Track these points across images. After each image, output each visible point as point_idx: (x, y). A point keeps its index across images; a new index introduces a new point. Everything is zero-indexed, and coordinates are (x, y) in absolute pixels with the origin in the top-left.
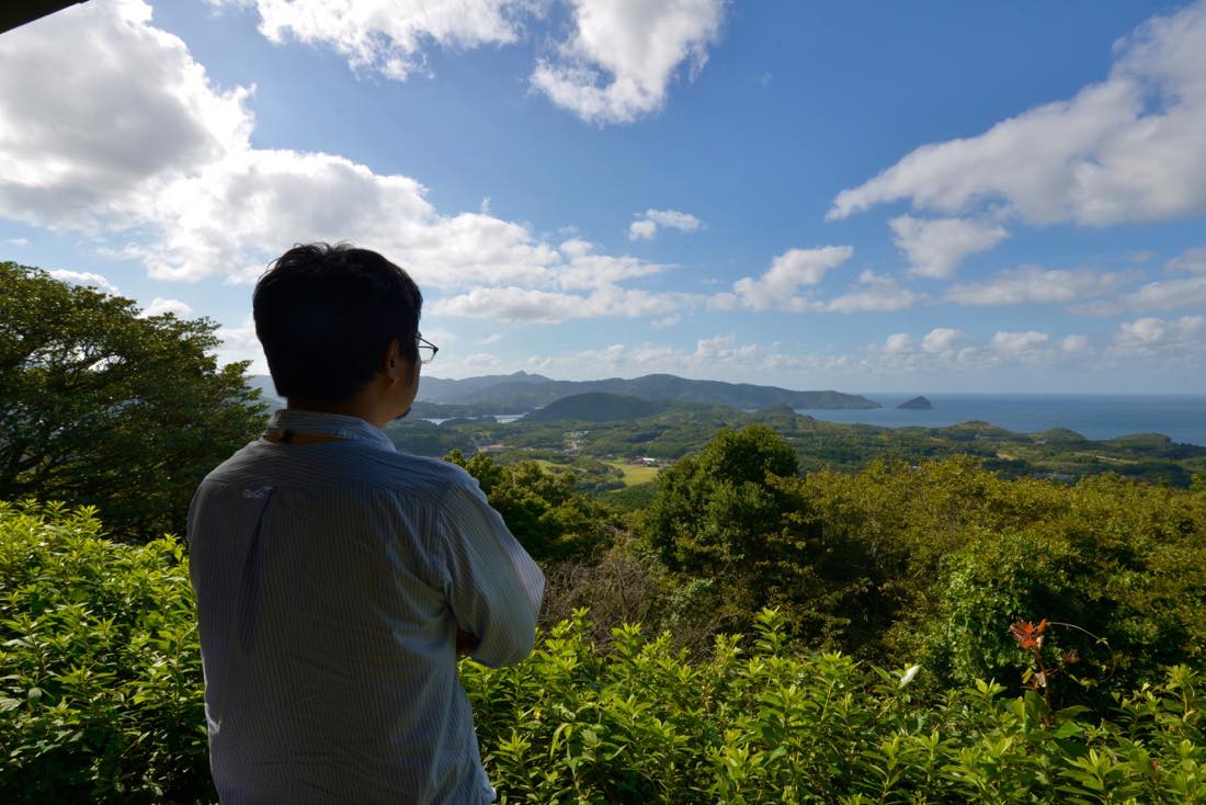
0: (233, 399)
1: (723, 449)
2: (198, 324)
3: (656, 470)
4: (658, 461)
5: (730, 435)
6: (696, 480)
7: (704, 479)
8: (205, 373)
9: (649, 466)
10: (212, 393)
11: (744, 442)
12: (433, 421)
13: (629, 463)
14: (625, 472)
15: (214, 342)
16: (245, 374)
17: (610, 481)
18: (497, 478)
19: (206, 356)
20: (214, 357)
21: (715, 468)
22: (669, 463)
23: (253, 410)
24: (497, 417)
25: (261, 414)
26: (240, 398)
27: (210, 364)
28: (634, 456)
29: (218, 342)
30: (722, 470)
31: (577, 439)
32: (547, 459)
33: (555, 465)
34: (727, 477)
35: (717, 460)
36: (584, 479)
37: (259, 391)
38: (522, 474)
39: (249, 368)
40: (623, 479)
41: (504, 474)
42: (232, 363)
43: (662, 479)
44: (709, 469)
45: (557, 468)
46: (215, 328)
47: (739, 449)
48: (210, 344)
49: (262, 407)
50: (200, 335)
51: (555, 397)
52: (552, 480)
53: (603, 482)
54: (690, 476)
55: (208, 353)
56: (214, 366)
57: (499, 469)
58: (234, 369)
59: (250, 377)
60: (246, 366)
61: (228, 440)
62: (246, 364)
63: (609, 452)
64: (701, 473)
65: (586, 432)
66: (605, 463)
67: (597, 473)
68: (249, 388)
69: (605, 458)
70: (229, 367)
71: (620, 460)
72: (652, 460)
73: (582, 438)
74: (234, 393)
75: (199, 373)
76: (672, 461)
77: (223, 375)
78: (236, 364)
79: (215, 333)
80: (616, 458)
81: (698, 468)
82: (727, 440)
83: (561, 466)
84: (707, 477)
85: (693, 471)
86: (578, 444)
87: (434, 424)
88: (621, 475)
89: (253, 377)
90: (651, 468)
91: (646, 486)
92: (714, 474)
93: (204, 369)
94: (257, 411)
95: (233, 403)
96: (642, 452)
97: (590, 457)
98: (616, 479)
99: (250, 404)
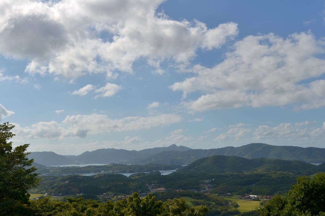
0: (19, 165)
1: (302, 190)
2: (4, 126)
3: (258, 202)
4: (260, 197)
5: (306, 182)
6: (286, 211)
7: (291, 210)
8: (6, 152)
9: (254, 200)
10: (9, 163)
11: (317, 186)
12: (125, 175)
13: (241, 198)
14: (239, 204)
15: (11, 135)
16: (25, 152)
17: (230, 210)
18: (160, 209)
19: (7, 143)
20: (10, 143)
21: (298, 203)
22: (266, 198)
23: (28, 171)
24: (161, 171)
25: (32, 173)
26: (22, 165)
27: (9, 147)
28: (244, 194)
29: (13, 135)
30: (303, 204)
31: (208, 184)
32: (190, 196)
33: (196, 200)
34: (306, 209)
35: (299, 198)
36: (214, 209)
37: (32, 161)
38: (176, 207)
39: (27, 148)
40: (238, 209)
41: (164, 207)
42: (19, 146)
43: (263, 210)
44: (294, 203)
45: (197, 202)
46: (11, 128)
47: (312, 190)
48: (9, 136)
49: (34, 169)
50: (4, 132)
51: (193, 159)
52: (193, 211)
53: (226, 210)
54: (282, 208)
55: (8, 141)
56: (11, 148)
57: (161, 204)
58: (20, 149)
59: (28, 153)
60: (26, 147)
61: (15, 188)
62: (26, 146)
63: (228, 192)
64: (289, 206)
65: (213, 179)
66: (226, 199)
67: (222, 205)
68: (27, 159)
69: (225, 195)
70: (17, 148)
71: (235, 196)
72: (256, 196)
73: (210, 183)
74: (19, 162)
75: (4, 152)
76: (268, 197)
77: (14, 152)
78: (21, 146)
79: (11, 131)
80: (232, 196)
81: (286, 203)
82: (304, 184)
83: (199, 201)
84: (293, 209)
85: (283, 205)
86: (209, 187)
87: (126, 177)
88: (237, 206)
89: (29, 153)
90: (255, 202)
91: (253, 213)
92: (298, 207)
93: (6, 150)
94: (30, 172)
95: (19, 168)
96: (249, 192)
97: (216, 195)
98: (233, 209)
99: (27, 168)
